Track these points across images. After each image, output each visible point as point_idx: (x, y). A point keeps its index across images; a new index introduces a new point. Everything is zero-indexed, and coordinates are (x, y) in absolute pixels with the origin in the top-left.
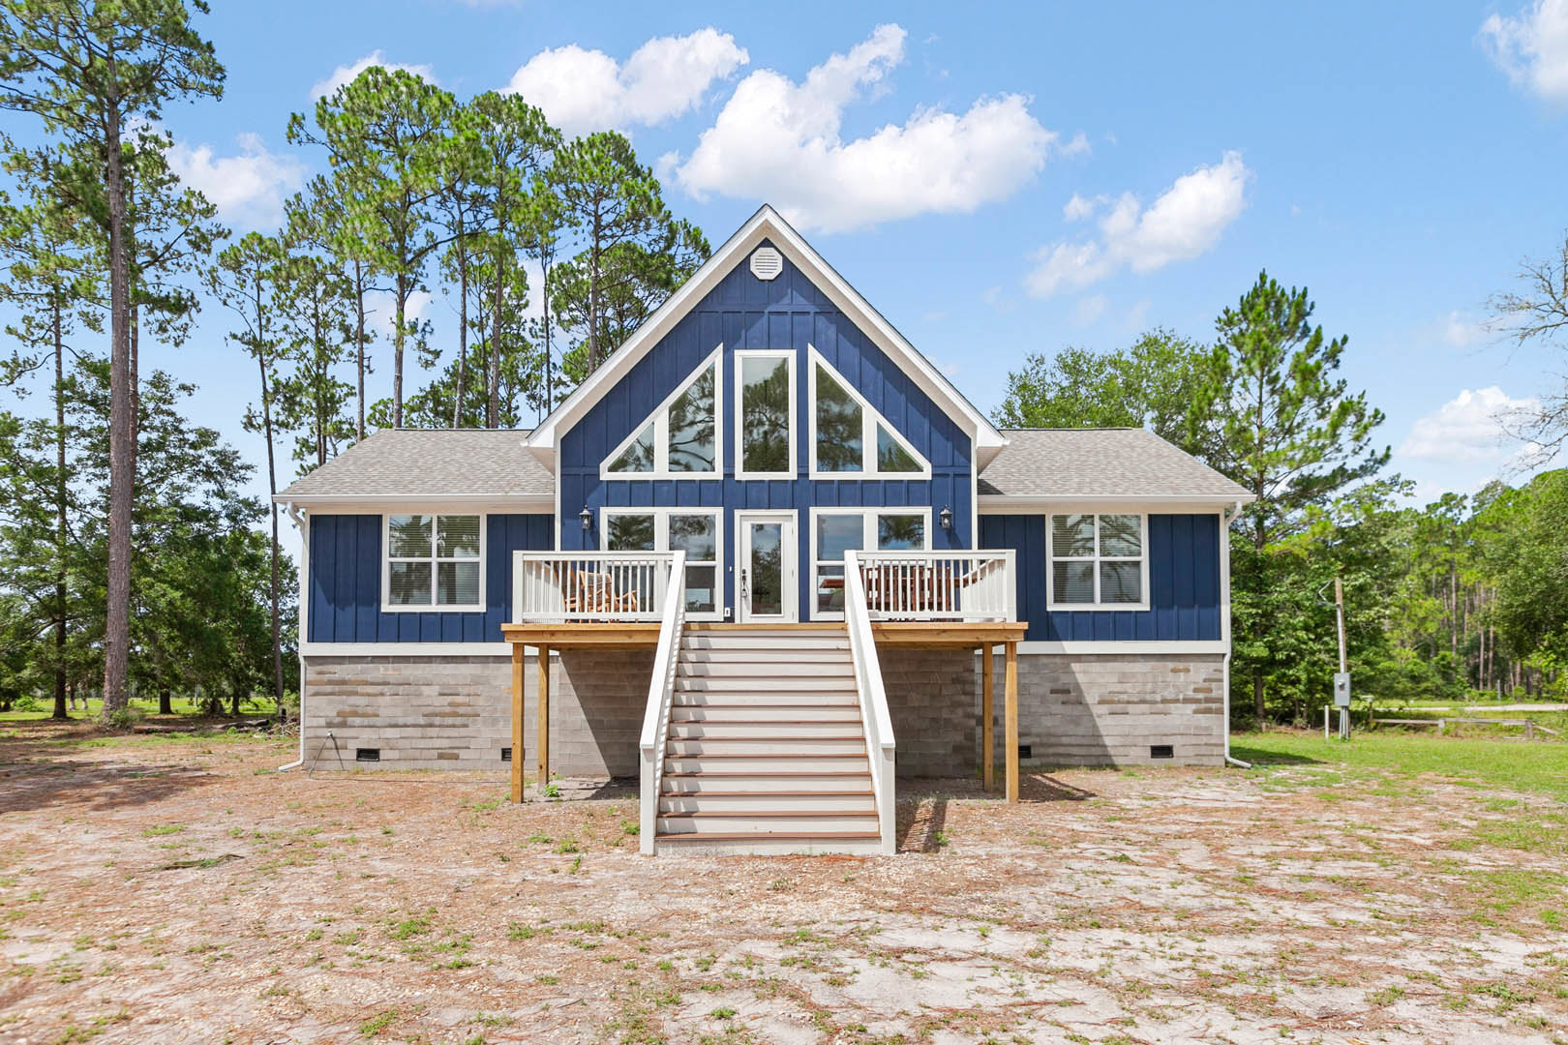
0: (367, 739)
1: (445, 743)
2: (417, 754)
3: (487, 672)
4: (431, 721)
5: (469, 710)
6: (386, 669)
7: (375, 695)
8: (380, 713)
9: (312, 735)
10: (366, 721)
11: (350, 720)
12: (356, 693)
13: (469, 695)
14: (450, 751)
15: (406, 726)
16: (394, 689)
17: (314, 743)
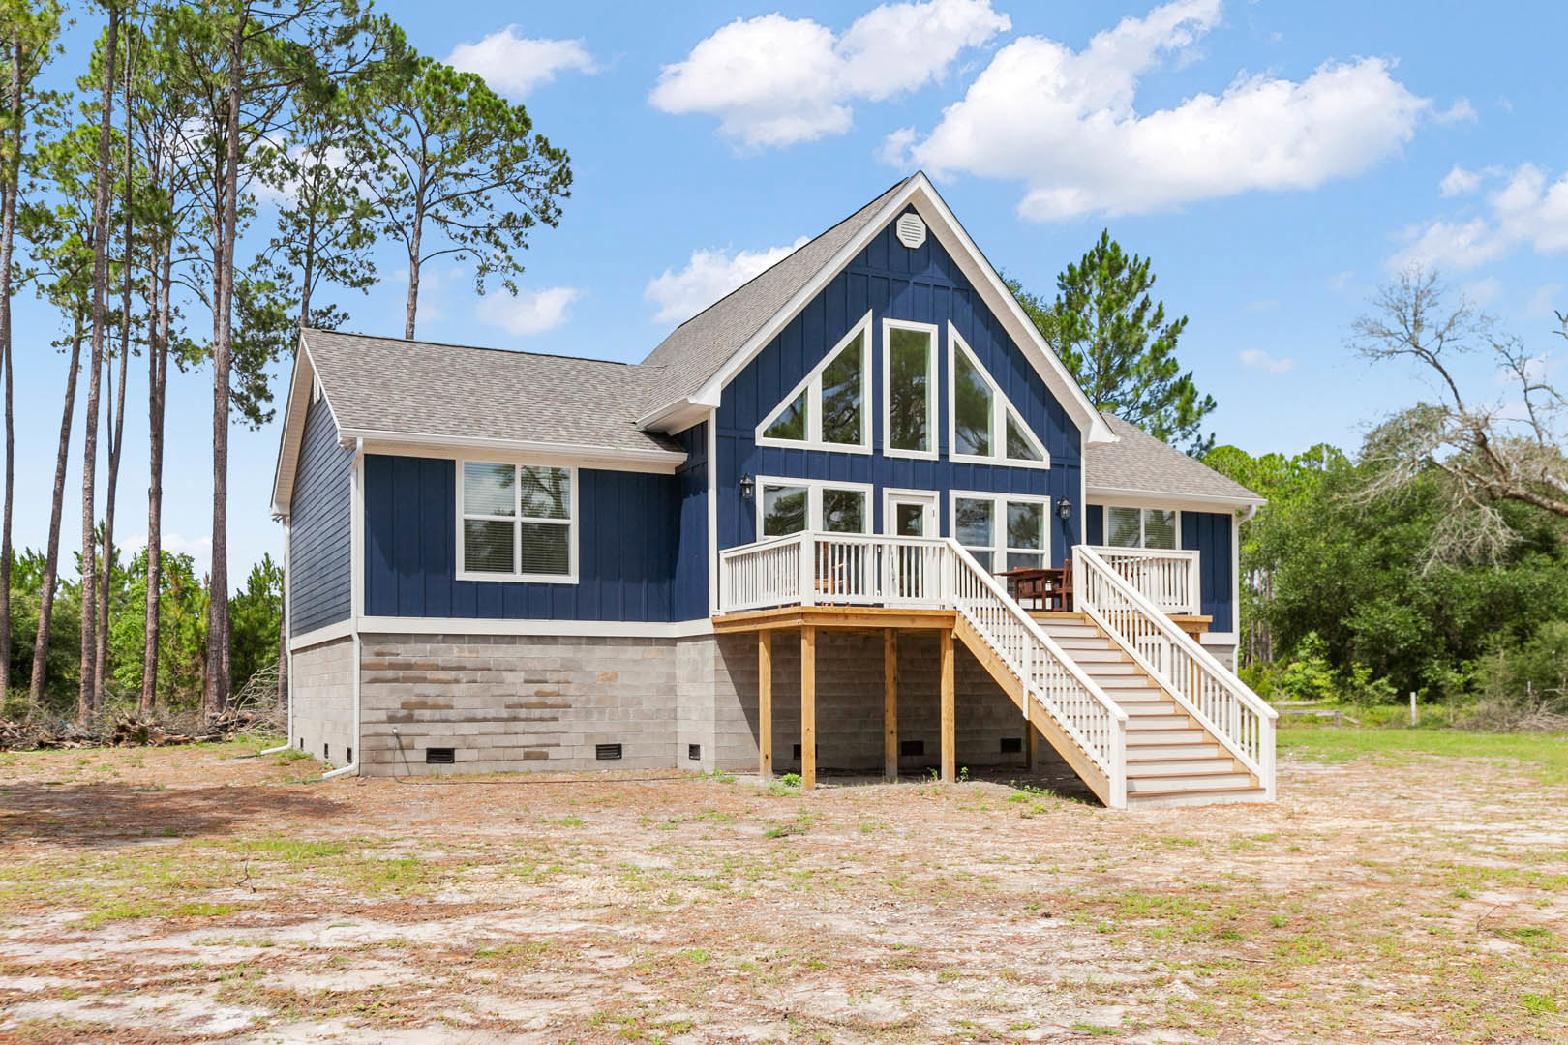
0: (439, 736)
1: (533, 740)
2: (499, 753)
3: (579, 655)
4: (515, 713)
5: (560, 700)
6: (461, 651)
7: (448, 682)
8: (455, 704)
9: (371, 732)
10: (438, 714)
11: (417, 713)
12: (423, 680)
13: (559, 683)
14: (538, 749)
15: (485, 720)
16: (471, 675)
17: (373, 742)
